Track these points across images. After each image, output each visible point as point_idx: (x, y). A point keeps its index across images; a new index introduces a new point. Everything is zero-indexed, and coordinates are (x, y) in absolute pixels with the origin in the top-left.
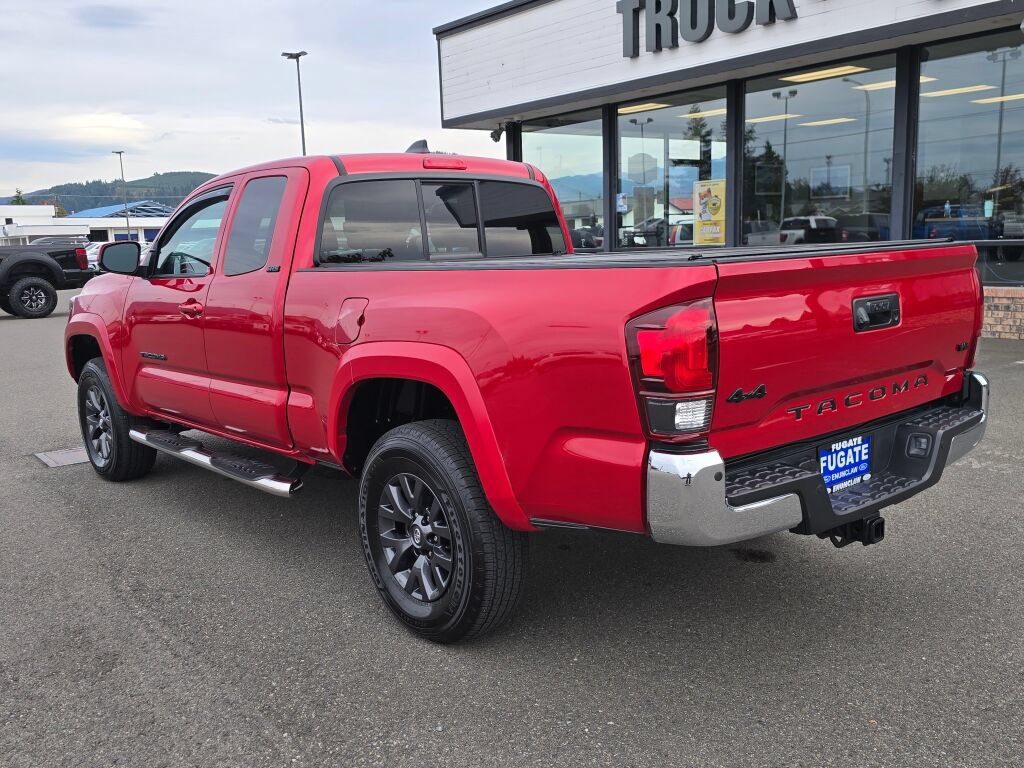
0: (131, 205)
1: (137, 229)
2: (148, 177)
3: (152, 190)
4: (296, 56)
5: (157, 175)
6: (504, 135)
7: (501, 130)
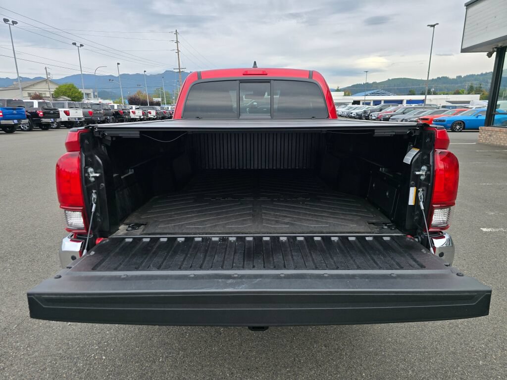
0: (373, 92)
1: (371, 100)
2: (385, 80)
3: (386, 85)
4: (433, 26)
5: (389, 80)
6: (495, 54)
7: (494, 52)
